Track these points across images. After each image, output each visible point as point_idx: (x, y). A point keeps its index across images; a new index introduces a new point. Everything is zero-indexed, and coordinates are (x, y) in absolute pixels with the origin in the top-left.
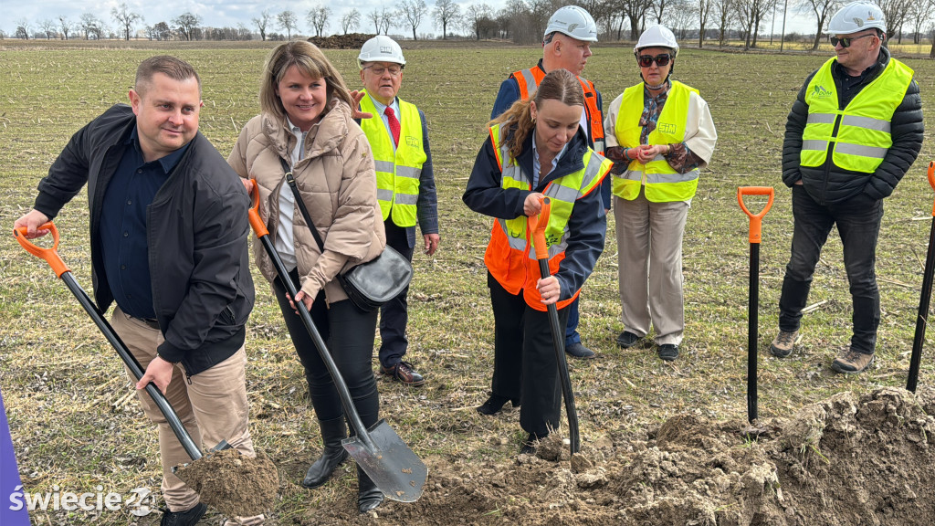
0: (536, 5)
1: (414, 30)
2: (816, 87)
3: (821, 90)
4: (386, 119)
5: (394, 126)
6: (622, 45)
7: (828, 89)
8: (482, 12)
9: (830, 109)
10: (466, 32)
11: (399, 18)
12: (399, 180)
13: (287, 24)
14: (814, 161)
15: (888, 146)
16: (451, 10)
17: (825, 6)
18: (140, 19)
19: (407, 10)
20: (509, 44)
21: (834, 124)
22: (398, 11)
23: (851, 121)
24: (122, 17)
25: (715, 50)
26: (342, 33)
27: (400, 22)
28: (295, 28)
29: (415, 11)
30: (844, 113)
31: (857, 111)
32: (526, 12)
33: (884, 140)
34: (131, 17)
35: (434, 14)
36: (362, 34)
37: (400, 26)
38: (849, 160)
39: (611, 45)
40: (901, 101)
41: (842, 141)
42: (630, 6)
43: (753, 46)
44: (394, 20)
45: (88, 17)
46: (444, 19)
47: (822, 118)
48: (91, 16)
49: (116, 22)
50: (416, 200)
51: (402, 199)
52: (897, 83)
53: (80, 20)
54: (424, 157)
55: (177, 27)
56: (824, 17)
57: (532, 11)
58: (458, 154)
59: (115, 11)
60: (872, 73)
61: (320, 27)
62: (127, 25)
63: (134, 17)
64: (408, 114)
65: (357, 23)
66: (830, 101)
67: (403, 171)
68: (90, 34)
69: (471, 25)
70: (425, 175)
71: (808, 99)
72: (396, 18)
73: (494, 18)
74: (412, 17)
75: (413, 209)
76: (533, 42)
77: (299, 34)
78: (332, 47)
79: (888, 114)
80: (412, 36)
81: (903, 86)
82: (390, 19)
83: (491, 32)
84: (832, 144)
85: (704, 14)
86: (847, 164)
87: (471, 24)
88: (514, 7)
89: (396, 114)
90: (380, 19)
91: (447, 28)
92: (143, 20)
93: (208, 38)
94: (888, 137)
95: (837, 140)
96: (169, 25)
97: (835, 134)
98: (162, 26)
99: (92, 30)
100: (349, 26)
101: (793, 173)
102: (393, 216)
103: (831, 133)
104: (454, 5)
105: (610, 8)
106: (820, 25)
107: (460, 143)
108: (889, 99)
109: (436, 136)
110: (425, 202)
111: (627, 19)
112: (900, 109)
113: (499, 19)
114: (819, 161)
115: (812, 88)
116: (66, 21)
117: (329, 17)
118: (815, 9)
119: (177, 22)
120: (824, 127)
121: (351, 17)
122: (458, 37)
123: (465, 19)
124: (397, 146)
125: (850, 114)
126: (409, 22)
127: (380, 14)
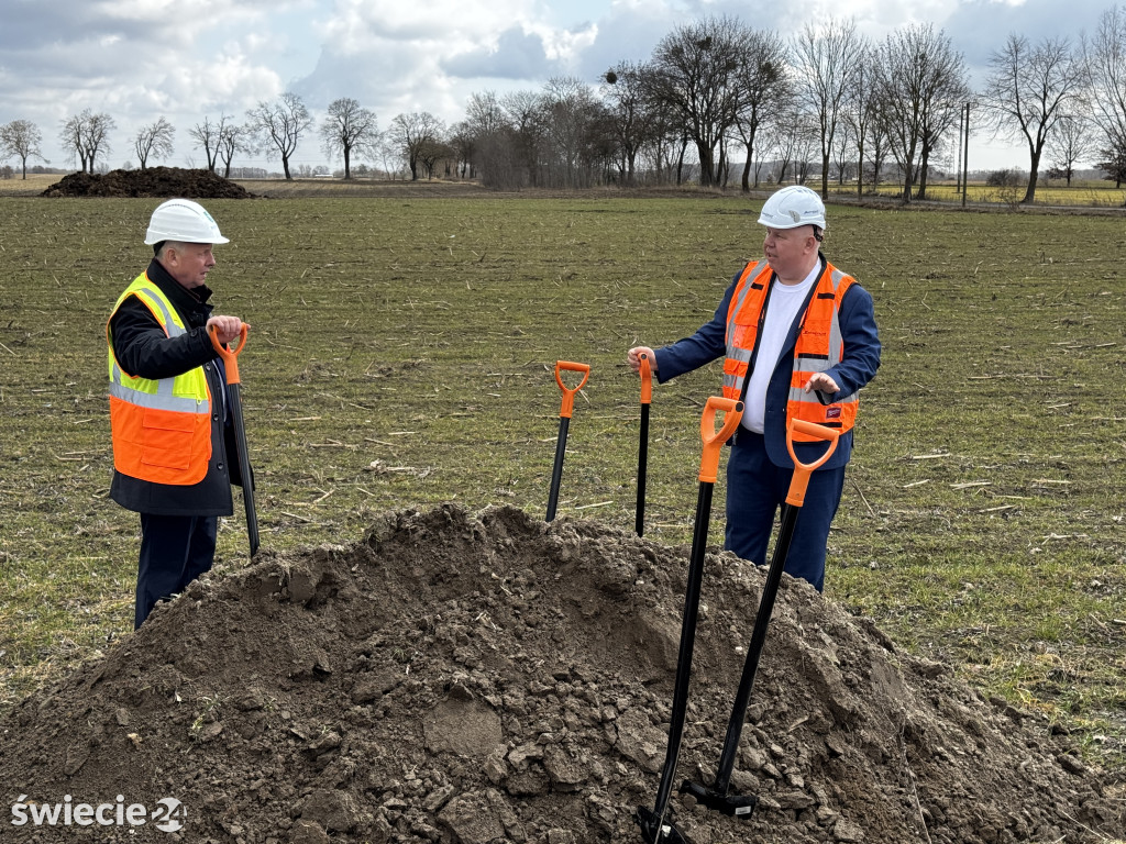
0: (525, 117)
1: (285, 160)
6: (685, 194)
8: (421, 127)
10: (392, 164)
11: (254, 137)
13: (20, 147)
16: (359, 123)
17: (1042, 124)
19: (270, 122)
20: (475, 188)
22: (252, 123)
25: (850, 205)
26: (137, 165)
27: (255, 144)
28: (37, 153)
29: (286, 124)
32: (507, 129)
35: (325, 129)
36: (176, 169)
37: (258, 152)
39: (663, 194)
42: (697, 124)
43: (921, 196)
44: (244, 140)
46: (345, 140)
56: (1040, 144)
57: (517, 127)
58: (312, 383)
61: (89, 153)
65: (167, 146)
69: (400, 151)
72: (248, 137)
73: (446, 139)
74: (281, 135)
76: (520, 184)
77: (45, 166)
78: (112, 194)
80: (282, 171)
82: (236, 139)
83: (440, 167)
85: (827, 137)
87: (399, 149)
88: (481, 120)
90: (214, 139)
91: (352, 156)
100: (151, 152)
104: (364, 113)
105: (661, 125)
106: (1035, 158)
107: (319, 368)
109: (281, 357)
111: (693, 147)
113: (455, 141)
117: (110, 133)
118: (1024, 129)
121: (154, 133)
122: (376, 172)
123: (387, 141)
126: (275, 145)
127: (213, 129)
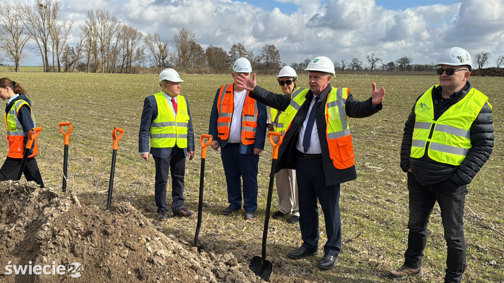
2: (421, 104)
3: (424, 106)
4: (171, 103)
5: (175, 106)
7: (428, 106)
9: (428, 119)
12: (179, 128)
14: (417, 154)
15: (468, 148)
18: (380, 61)
21: (430, 130)
23: (442, 128)
24: (371, 60)
30: (437, 122)
31: (446, 122)
33: (465, 143)
34: (375, 60)
38: (439, 155)
40: (476, 117)
41: (435, 141)
45: (355, 60)
47: (424, 125)
48: (357, 59)
49: (368, 63)
50: (187, 136)
51: (182, 136)
52: (475, 104)
53: (351, 62)
54: (189, 118)
55: (399, 64)
59: (368, 57)
60: (457, 97)
61: (482, 64)
62: (373, 64)
63: (377, 60)
64: (180, 100)
66: (428, 114)
67: (180, 124)
68: (355, 68)
70: (190, 125)
71: (416, 112)
75: (186, 140)
79: (467, 126)
81: (478, 107)
84: (428, 143)
86: (438, 157)
89: (176, 101)
92: (381, 61)
93: (415, 70)
94: (468, 141)
95: (431, 141)
96: (395, 63)
97: (430, 137)
98: (391, 64)
99: (356, 66)
101: (406, 162)
102: (177, 144)
103: (428, 135)
108: (467, 115)
110: (190, 137)
112: (477, 122)
114: (420, 154)
115: (419, 104)
116: (345, 63)
117: (489, 58)
119: (399, 62)
120: (424, 131)
124: (176, 113)
125: (441, 123)
